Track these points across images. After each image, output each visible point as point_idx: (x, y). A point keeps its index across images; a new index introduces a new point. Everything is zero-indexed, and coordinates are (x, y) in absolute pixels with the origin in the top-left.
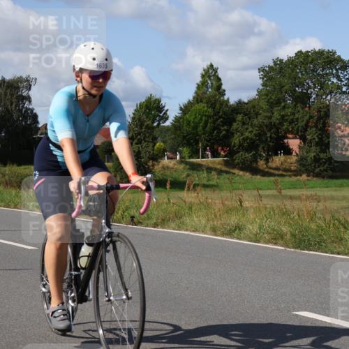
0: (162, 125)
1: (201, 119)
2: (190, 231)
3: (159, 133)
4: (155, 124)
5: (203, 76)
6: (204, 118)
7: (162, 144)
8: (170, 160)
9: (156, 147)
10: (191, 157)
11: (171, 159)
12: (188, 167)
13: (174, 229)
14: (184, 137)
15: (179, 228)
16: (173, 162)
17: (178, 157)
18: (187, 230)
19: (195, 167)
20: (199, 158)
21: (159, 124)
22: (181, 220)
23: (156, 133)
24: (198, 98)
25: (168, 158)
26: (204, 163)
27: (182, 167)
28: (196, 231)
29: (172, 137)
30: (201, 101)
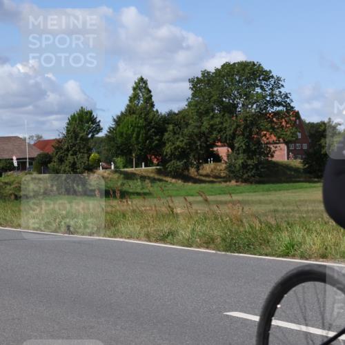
0: (96, 136)
1: (133, 131)
2: (125, 238)
3: (93, 144)
4: (90, 136)
5: (134, 89)
6: (136, 129)
7: (97, 155)
8: (104, 170)
9: (91, 158)
10: (125, 167)
11: (106, 168)
12: (122, 176)
13: (109, 237)
14: (118, 147)
15: (115, 236)
16: (108, 171)
17: (113, 167)
18: (122, 237)
19: (129, 176)
20: (132, 167)
21: (93, 136)
22: (117, 228)
23: (91, 144)
24: (130, 110)
25: (103, 168)
26: (137, 172)
27: (116, 176)
28: (130, 237)
29: (106, 148)
30: (134, 113)
